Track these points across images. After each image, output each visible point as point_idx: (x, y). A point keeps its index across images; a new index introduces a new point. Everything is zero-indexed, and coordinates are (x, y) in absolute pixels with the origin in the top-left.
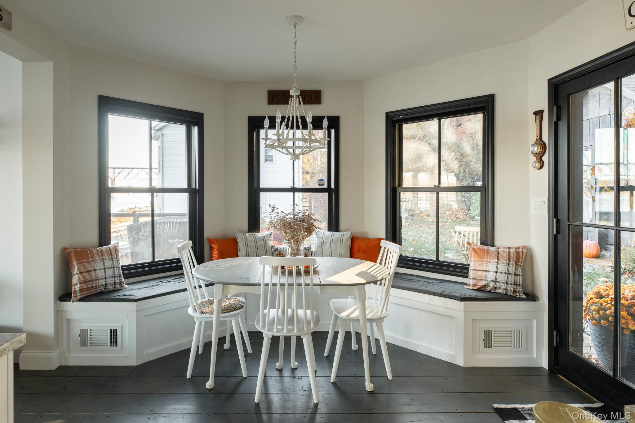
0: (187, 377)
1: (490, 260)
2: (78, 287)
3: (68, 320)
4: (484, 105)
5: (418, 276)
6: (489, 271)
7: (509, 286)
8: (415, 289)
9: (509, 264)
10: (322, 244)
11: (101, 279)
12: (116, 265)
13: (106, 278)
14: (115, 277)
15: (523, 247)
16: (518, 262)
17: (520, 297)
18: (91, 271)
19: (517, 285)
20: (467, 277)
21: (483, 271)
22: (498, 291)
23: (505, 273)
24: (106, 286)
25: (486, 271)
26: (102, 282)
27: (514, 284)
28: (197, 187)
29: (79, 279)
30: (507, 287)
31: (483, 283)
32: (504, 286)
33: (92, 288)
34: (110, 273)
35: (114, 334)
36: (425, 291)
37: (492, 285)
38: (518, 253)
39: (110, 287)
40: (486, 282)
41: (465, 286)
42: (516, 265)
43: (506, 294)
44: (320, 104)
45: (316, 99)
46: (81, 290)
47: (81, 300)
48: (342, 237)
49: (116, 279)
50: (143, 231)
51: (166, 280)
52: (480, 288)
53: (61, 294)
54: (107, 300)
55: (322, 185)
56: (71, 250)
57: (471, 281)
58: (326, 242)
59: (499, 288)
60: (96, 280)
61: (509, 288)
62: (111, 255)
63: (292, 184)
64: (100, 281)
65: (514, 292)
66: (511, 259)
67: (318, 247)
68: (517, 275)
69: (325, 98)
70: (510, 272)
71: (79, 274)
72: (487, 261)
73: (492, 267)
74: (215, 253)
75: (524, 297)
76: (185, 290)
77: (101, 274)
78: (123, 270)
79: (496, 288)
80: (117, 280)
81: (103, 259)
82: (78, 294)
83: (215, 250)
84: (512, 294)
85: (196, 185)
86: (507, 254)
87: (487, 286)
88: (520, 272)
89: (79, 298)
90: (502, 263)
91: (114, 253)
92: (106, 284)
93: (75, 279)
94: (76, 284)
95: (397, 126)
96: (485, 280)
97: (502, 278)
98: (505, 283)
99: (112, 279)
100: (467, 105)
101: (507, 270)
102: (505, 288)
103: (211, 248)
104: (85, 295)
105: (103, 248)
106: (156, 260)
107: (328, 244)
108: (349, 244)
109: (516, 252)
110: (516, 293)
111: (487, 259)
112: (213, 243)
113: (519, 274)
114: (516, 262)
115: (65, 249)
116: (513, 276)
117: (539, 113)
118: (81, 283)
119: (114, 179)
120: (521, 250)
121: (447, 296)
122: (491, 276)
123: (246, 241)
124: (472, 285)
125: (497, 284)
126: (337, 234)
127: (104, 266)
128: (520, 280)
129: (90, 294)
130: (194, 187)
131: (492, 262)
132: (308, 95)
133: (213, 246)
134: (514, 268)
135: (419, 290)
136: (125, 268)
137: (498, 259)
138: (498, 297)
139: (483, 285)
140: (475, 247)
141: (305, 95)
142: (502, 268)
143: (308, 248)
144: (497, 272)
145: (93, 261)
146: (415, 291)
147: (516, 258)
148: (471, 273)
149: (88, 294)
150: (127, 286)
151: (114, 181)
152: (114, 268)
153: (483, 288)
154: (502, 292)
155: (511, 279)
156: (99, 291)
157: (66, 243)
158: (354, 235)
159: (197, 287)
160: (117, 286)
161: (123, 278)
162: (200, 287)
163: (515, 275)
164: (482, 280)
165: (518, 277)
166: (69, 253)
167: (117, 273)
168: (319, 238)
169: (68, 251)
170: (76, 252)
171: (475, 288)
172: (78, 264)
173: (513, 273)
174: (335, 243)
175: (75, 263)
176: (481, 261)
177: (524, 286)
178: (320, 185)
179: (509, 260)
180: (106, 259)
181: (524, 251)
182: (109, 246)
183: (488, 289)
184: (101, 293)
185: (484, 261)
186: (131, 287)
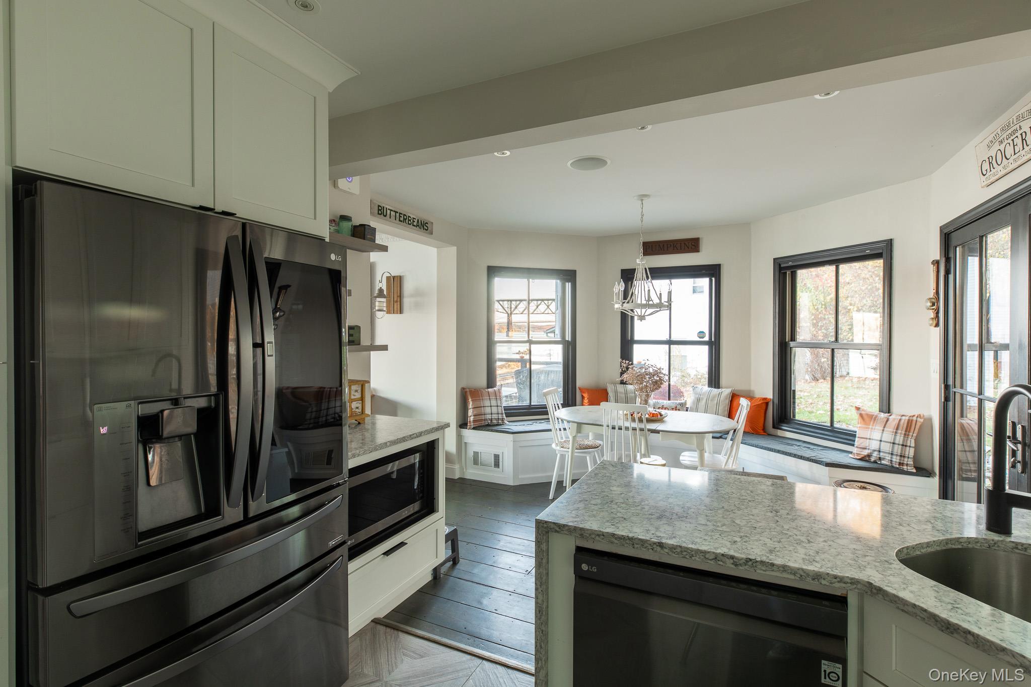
0: (550, 498)
1: (876, 427)
2: (472, 419)
3: (466, 443)
4: (881, 251)
5: (805, 442)
6: (872, 439)
7: (894, 457)
8: (782, 451)
9: (896, 433)
10: (698, 400)
11: (488, 414)
12: (499, 404)
13: (492, 414)
14: (498, 414)
15: (919, 416)
16: (909, 432)
17: (907, 471)
18: (481, 407)
19: (904, 457)
20: (853, 445)
21: (867, 439)
22: (883, 462)
23: (891, 443)
24: (492, 420)
25: (870, 439)
26: (489, 417)
27: (901, 456)
28: (570, 340)
29: (473, 412)
30: (891, 458)
31: (866, 452)
32: (888, 457)
33: (481, 420)
34: (494, 410)
35: (497, 457)
36: (793, 454)
37: (875, 454)
38: (910, 422)
39: (495, 422)
40: (869, 451)
41: (850, 455)
42: (905, 435)
43: (893, 467)
44: (699, 252)
45: (693, 247)
46: (474, 421)
47: (474, 428)
48: (720, 394)
49: (499, 415)
50: (522, 376)
51: (540, 421)
52: (863, 458)
53: (460, 423)
54: (492, 431)
55: (703, 338)
56: (468, 390)
57: (856, 449)
58: (702, 398)
59: (884, 459)
60: (484, 414)
61: (894, 460)
62: (496, 396)
63: (668, 336)
64: (487, 416)
65: (900, 464)
66: (900, 428)
67: (694, 402)
68: (906, 446)
69: (703, 246)
70: (897, 442)
71: (473, 408)
72: (872, 429)
73: (877, 435)
74: (586, 401)
75: (914, 471)
76: (550, 430)
77: (488, 410)
78: (505, 410)
79: (880, 459)
80: (500, 417)
81: (490, 399)
82: (472, 424)
83: (586, 399)
84: (898, 466)
85: (568, 337)
86: (897, 422)
87: (871, 455)
88: (911, 442)
89: (472, 427)
90: (888, 431)
91: (497, 396)
92: (492, 419)
93: (470, 412)
94: (471, 416)
95: (788, 273)
96: (869, 449)
97: (886, 447)
98: (889, 453)
99: (496, 415)
100: (862, 252)
101: (893, 439)
102: (890, 459)
103: (583, 397)
104: (477, 425)
105: (490, 390)
106: (532, 404)
107: (704, 401)
108: (728, 402)
109: (909, 420)
110: (903, 465)
111: (873, 426)
112: (584, 392)
113: (909, 445)
114: (906, 431)
115: (463, 389)
116: (900, 447)
117: (936, 263)
118: (474, 416)
119: (511, 314)
120: (915, 418)
121: (814, 461)
122: (874, 445)
123: (616, 392)
124: (857, 454)
125: (881, 454)
126: (715, 391)
127: (491, 404)
128: (911, 452)
129: (480, 425)
130: (567, 339)
131: (878, 430)
132: (685, 244)
133: (584, 395)
134: (902, 438)
135: (786, 452)
136: (506, 409)
137: (884, 427)
138: (877, 467)
139: (866, 454)
140: (863, 412)
141: (681, 244)
142: (888, 436)
143: (682, 403)
144: (881, 441)
145: (483, 399)
146: (782, 454)
147: (907, 426)
148: (857, 442)
149: (479, 425)
150: (508, 423)
151: (511, 316)
152: (497, 406)
153: (867, 458)
154: (888, 463)
155: (898, 449)
156: (487, 423)
157: (464, 385)
158: (735, 392)
159: (562, 429)
160: (500, 421)
161: (504, 415)
162: (565, 429)
163: (903, 445)
164: (865, 449)
165: (908, 448)
166: (466, 392)
167: (500, 411)
168: (696, 393)
169: (465, 390)
170: (471, 391)
171: (858, 458)
172: (472, 400)
173: (901, 443)
174: (712, 400)
175: (470, 400)
176: (867, 428)
177: (915, 458)
178: (700, 337)
179: (897, 429)
180: (492, 399)
181: (919, 419)
182: (495, 388)
183: (873, 459)
184: (488, 425)
185: (869, 428)
186: (511, 424)
